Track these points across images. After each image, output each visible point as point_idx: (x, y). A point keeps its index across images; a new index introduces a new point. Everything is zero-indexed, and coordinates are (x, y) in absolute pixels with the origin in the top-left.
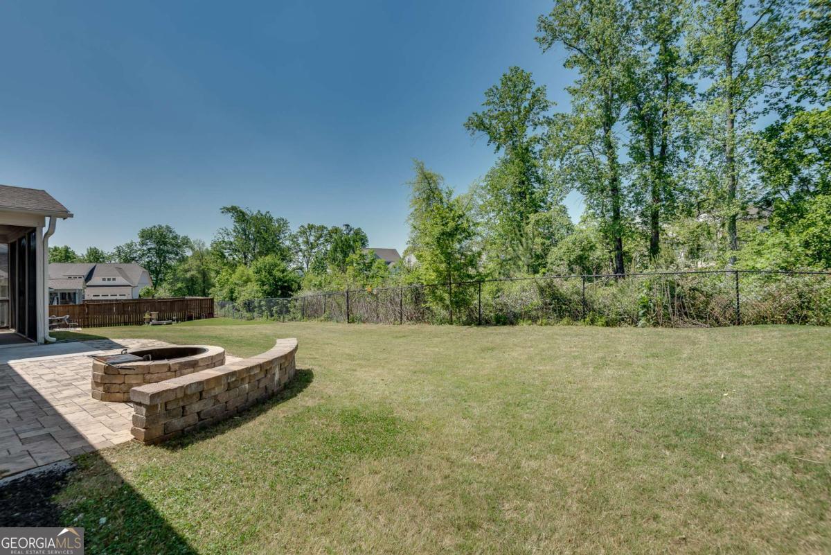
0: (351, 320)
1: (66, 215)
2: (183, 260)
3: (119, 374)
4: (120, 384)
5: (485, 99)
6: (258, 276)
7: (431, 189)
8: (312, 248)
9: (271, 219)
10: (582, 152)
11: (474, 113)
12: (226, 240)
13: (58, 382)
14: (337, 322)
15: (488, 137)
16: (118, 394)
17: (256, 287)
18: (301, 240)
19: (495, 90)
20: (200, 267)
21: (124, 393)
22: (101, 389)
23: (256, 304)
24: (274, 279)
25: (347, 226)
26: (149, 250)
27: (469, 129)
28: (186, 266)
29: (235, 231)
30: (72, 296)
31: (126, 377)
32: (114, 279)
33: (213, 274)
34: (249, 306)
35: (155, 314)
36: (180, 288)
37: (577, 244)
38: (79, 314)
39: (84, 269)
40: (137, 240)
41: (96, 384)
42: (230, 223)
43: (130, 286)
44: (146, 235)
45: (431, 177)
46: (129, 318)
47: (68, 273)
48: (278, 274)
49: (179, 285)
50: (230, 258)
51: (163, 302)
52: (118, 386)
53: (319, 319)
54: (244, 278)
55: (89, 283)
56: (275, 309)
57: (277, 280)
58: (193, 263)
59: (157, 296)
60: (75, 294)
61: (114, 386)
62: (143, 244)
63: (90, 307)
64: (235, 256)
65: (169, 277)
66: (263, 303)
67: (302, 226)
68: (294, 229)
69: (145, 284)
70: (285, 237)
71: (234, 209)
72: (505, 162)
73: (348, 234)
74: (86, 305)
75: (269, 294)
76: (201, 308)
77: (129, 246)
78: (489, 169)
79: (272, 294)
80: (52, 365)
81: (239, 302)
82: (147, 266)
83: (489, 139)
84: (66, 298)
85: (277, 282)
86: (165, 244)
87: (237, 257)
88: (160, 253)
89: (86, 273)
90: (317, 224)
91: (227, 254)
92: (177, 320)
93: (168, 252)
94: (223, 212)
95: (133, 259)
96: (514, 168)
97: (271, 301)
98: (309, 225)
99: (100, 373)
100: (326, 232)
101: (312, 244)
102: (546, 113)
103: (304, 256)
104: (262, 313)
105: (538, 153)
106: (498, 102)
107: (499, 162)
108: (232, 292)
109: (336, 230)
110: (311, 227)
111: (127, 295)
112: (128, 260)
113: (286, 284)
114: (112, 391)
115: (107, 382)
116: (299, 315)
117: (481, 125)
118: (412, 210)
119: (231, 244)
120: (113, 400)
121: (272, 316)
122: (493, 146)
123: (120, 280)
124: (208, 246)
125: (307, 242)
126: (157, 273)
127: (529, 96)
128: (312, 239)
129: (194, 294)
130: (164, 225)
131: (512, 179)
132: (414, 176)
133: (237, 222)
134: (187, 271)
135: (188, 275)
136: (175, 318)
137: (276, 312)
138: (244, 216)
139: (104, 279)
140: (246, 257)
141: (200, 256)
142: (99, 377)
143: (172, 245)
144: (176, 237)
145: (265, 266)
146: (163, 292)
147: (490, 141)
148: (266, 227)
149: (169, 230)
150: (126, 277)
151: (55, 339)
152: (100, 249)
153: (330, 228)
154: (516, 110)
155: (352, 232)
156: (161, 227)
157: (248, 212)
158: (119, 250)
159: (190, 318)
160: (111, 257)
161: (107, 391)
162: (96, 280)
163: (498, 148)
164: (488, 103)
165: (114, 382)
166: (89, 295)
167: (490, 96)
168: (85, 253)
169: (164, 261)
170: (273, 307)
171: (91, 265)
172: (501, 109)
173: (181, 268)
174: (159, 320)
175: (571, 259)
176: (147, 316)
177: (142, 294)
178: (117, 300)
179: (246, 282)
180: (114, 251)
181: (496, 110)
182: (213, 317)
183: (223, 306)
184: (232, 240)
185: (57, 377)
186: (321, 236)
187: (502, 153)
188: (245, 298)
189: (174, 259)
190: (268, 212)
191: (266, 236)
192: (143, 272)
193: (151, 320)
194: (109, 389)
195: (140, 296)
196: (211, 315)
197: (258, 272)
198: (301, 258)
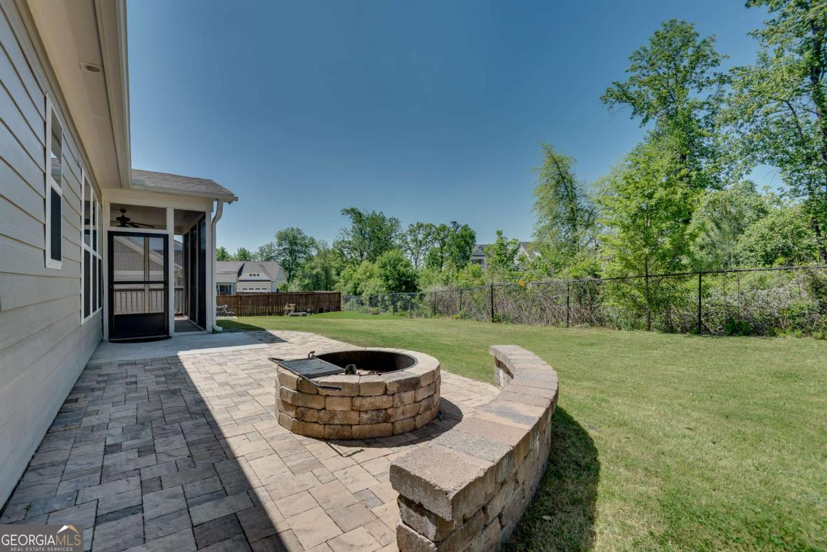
0: (495, 319)
1: (231, 198)
2: (310, 259)
3: (318, 394)
4: (319, 410)
5: (629, 64)
6: (382, 271)
7: (560, 174)
8: (420, 246)
9: (384, 219)
10: (776, 112)
11: (614, 83)
12: (346, 240)
13: (232, 387)
14: (477, 320)
15: (631, 109)
16: (316, 426)
17: (380, 282)
18: (409, 238)
19: (642, 52)
20: (323, 264)
21: (325, 425)
22: (292, 414)
23: (379, 299)
24: (398, 274)
25: (455, 223)
26: (284, 249)
27: (606, 103)
28: (313, 264)
29: (352, 231)
30: (228, 289)
31: (327, 399)
32: (258, 275)
33: (333, 272)
34: (373, 301)
35: (292, 306)
36: (308, 284)
37: (776, 229)
38: (234, 304)
39: (236, 267)
40: (275, 241)
41: (285, 405)
42: (348, 223)
43: (269, 281)
44: (283, 237)
45: (561, 161)
46: (272, 309)
47: (225, 270)
48: (402, 269)
49: (307, 281)
50: (349, 257)
51: (298, 295)
52: (316, 413)
53: (454, 316)
54: (368, 274)
55: (241, 278)
56: (399, 304)
57: (401, 275)
58: (318, 261)
59: (289, 290)
60: (230, 286)
61: (311, 411)
62: (280, 245)
63: (243, 298)
64: (353, 255)
65: (299, 273)
66: (386, 298)
67: (411, 225)
68: (404, 228)
69: (282, 280)
70: (396, 236)
71: (353, 210)
72: (657, 136)
73: (456, 231)
74: (239, 297)
75: (393, 289)
76: (330, 302)
77: (270, 246)
78: (634, 146)
79: (397, 288)
80: (222, 360)
81: (365, 297)
82: (283, 264)
83: (633, 111)
84: (224, 289)
85: (401, 277)
86: (296, 244)
87: (356, 255)
88: (292, 252)
89: (237, 270)
90: (425, 223)
91: (345, 253)
92: (311, 312)
93: (298, 251)
94: (343, 214)
95: (272, 258)
96: (672, 140)
97: (395, 296)
98: (418, 223)
99: (291, 389)
100: (434, 229)
101: (421, 242)
102: (718, 70)
103: (413, 254)
104: (386, 308)
105: (703, 120)
106: (646, 65)
107: (648, 135)
108: (356, 286)
109: (443, 228)
110: (420, 226)
111: (267, 288)
112: (269, 259)
113: (409, 279)
114: (308, 420)
115: (300, 404)
116: (429, 313)
117: (624, 96)
118: (537, 199)
119: (350, 243)
120: (309, 433)
121: (396, 311)
122: (639, 119)
123: (263, 276)
124: (330, 247)
125: (415, 240)
126: (290, 270)
127: (690, 51)
128: (420, 237)
129: (319, 289)
130: (295, 228)
131: (669, 155)
132: (543, 162)
133: (354, 223)
134: (313, 268)
135: (314, 272)
136: (308, 310)
137: (401, 307)
138: (361, 217)
139: (251, 275)
140: (362, 255)
141: (324, 255)
142: (290, 396)
143: (302, 245)
144: (304, 238)
145: (390, 261)
146: (294, 287)
147: (634, 113)
148: (380, 226)
149: (299, 231)
150: (267, 273)
151: (221, 328)
152: (247, 249)
153: (438, 226)
154: (673, 71)
155: (459, 229)
156: (293, 230)
157: (365, 213)
158: (262, 250)
159: (321, 311)
160: (255, 257)
161: (300, 418)
162: (245, 276)
163: (646, 119)
164: (634, 69)
165: (309, 405)
166: (240, 288)
167: (635, 60)
168: (237, 253)
169: (295, 259)
170: (397, 302)
171: (241, 264)
172: (652, 73)
173: (308, 265)
174: (295, 312)
175: (769, 249)
176: (286, 308)
177: (279, 288)
178: (261, 293)
179: (370, 277)
180: (258, 250)
181: (644, 75)
182: (340, 310)
183: (347, 300)
184: (351, 239)
185: (229, 379)
186: (429, 234)
187: (652, 125)
188: (369, 293)
189: (303, 257)
190: (382, 213)
191: (380, 235)
192: (280, 269)
193: (289, 311)
194: (303, 415)
195: (278, 290)
196: (338, 308)
197: (384, 266)
198: (409, 256)
